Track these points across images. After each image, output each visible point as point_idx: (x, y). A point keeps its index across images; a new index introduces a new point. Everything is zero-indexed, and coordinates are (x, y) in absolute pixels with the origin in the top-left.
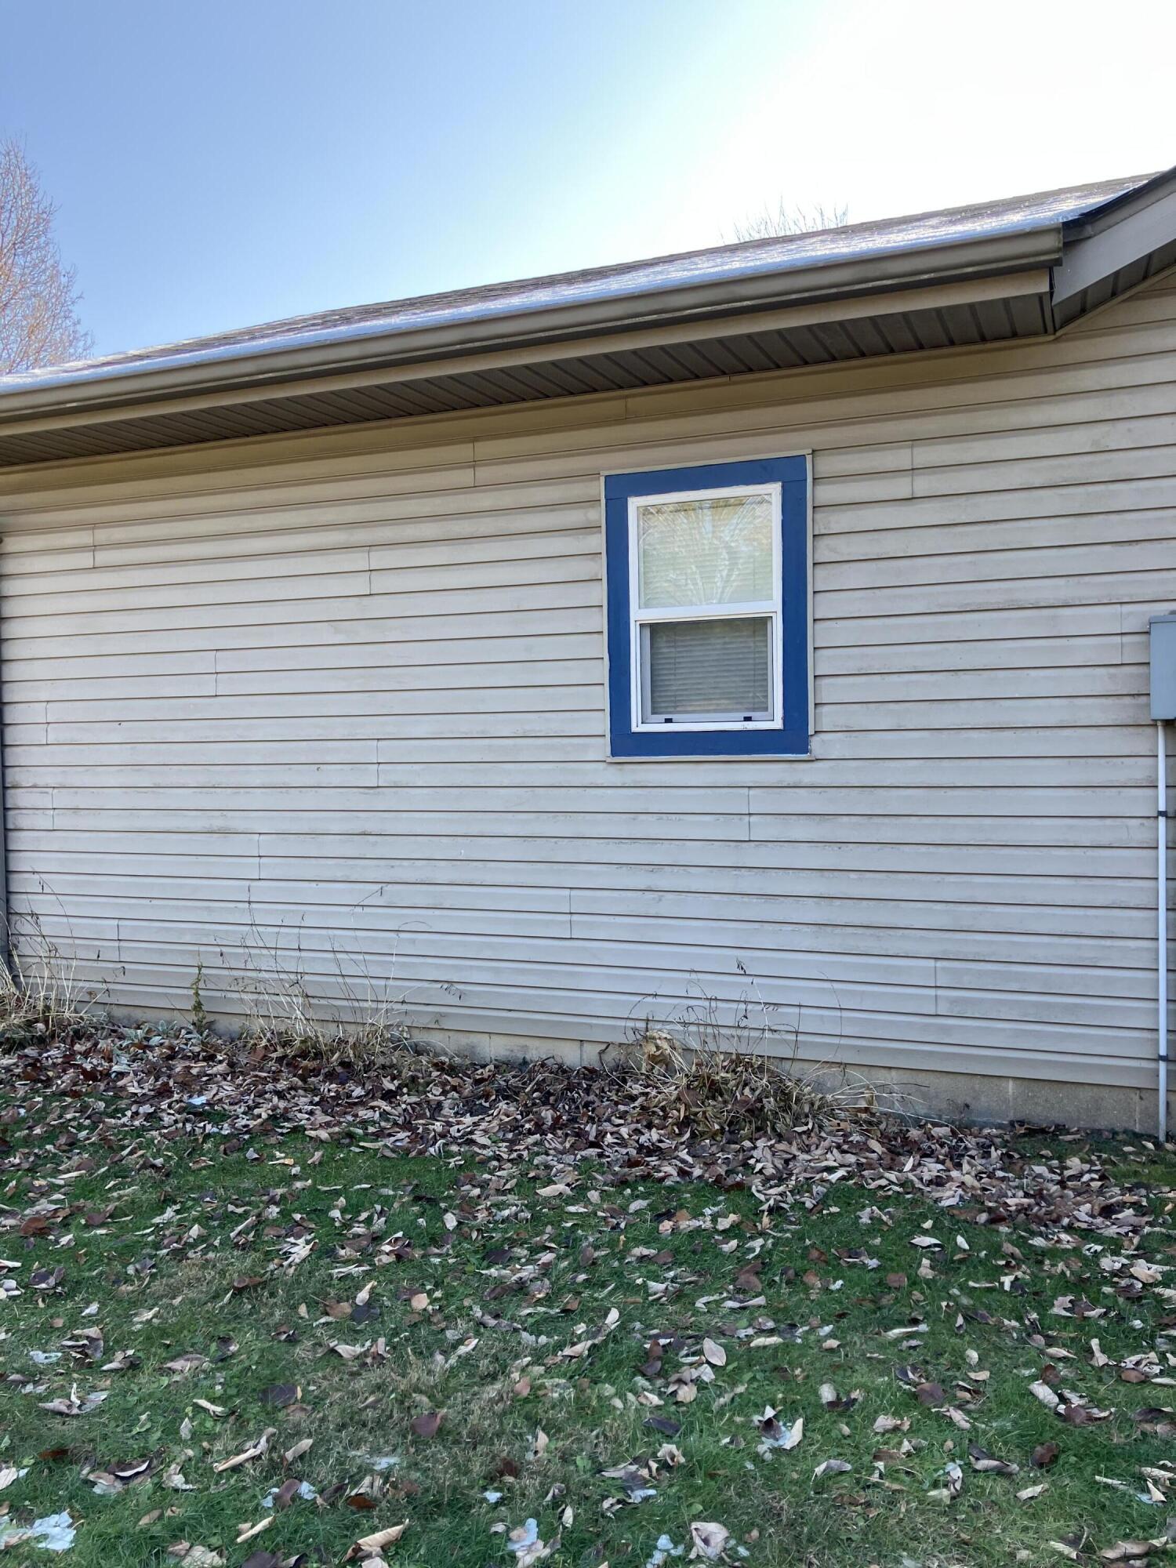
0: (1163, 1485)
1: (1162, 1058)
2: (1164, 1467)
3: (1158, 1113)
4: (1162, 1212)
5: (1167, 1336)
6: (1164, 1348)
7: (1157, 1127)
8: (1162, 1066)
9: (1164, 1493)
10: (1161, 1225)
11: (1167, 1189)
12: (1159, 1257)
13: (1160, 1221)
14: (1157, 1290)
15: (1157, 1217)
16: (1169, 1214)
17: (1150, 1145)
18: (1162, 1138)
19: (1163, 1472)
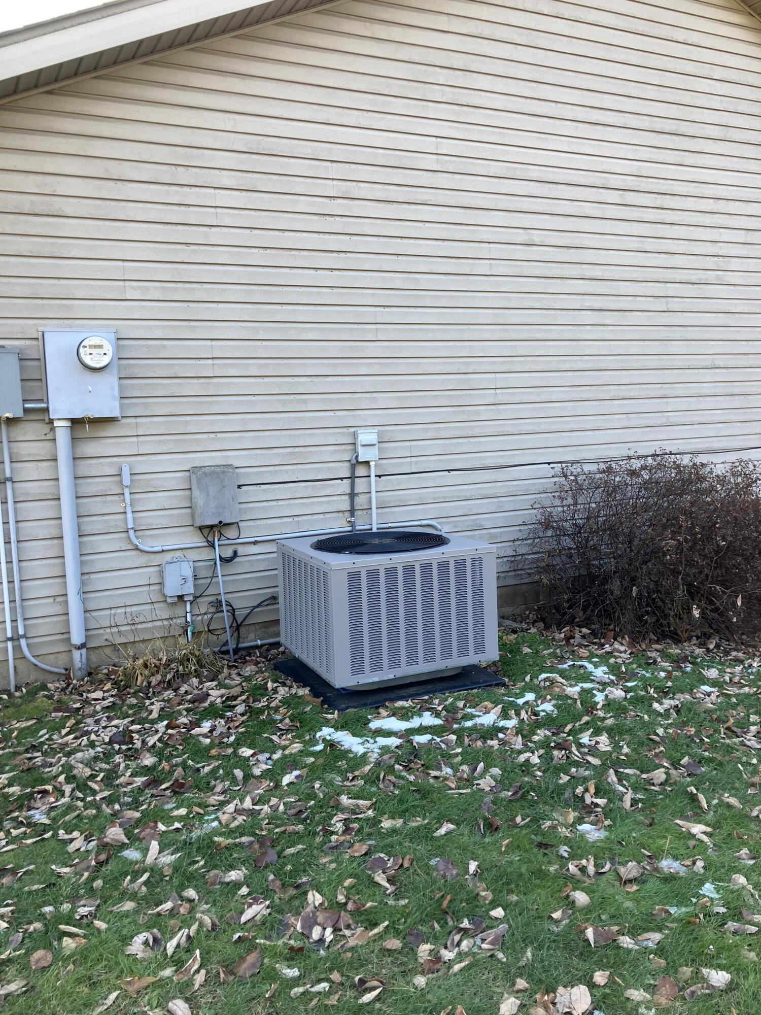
0: (8, 917)
1: (9, 639)
2: (7, 905)
3: (9, 674)
4: (11, 738)
5: (10, 819)
6: (8, 827)
7: (9, 684)
8: (10, 644)
9: (8, 922)
10: (10, 747)
11: (15, 722)
12: (7, 768)
13: (10, 744)
14: (6, 790)
15: (7, 742)
16: (15, 738)
17: (5, 697)
18: (13, 690)
19: (6, 909)
